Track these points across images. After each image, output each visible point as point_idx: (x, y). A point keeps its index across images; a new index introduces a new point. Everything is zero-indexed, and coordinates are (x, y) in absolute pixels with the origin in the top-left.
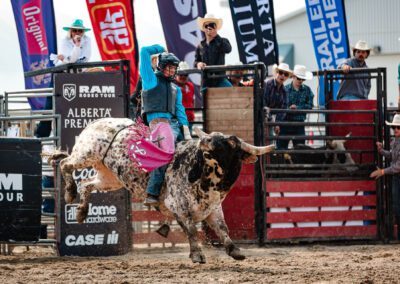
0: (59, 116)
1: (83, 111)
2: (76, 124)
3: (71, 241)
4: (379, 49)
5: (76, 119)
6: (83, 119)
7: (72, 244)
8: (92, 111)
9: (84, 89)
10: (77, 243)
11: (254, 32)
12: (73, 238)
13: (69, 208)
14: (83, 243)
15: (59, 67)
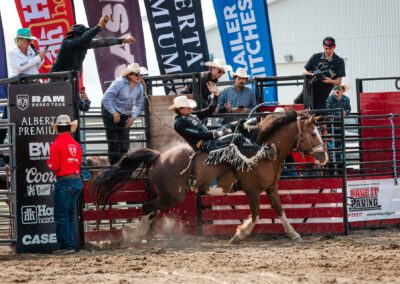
0: (14, 124)
1: (36, 119)
2: (29, 131)
3: (27, 240)
4: (291, 58)
5: (29, 127)
6: (35, 127)
7: (29, 243)
8: (44, 119)
9: (36, 99)
10: (33, 242)
11: (175, 45)
12: (29, 237)
13: (25, 210)
14: (38, 242)
15: (12, 79)
